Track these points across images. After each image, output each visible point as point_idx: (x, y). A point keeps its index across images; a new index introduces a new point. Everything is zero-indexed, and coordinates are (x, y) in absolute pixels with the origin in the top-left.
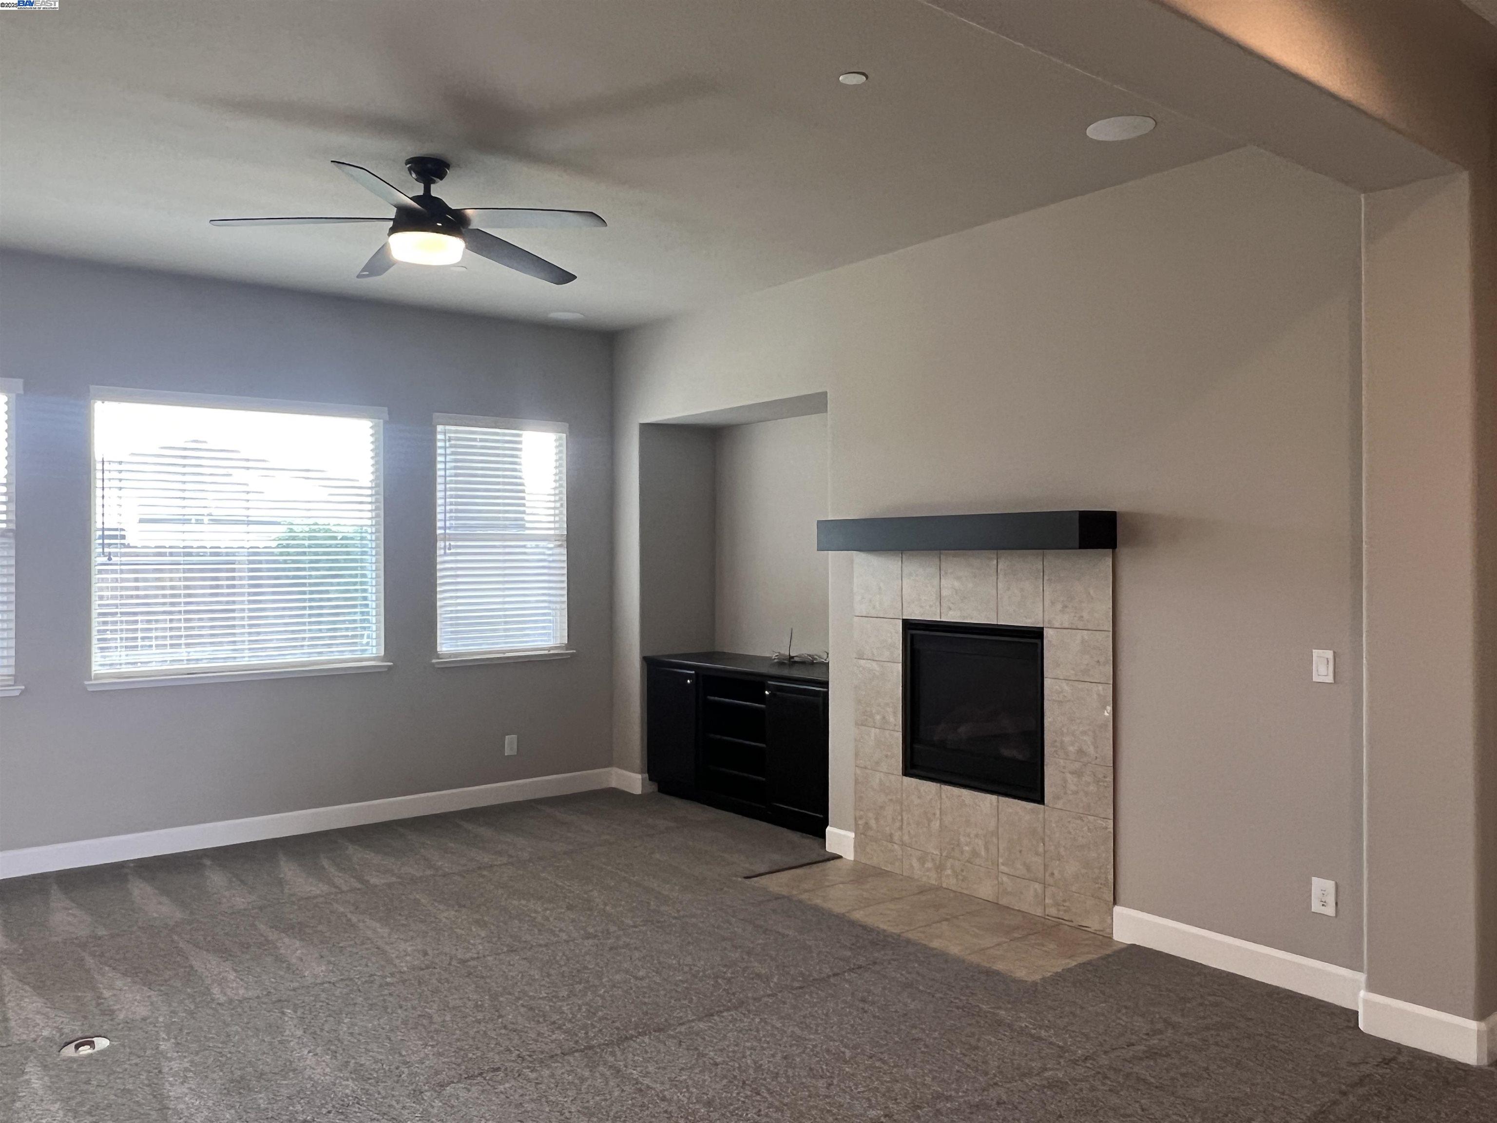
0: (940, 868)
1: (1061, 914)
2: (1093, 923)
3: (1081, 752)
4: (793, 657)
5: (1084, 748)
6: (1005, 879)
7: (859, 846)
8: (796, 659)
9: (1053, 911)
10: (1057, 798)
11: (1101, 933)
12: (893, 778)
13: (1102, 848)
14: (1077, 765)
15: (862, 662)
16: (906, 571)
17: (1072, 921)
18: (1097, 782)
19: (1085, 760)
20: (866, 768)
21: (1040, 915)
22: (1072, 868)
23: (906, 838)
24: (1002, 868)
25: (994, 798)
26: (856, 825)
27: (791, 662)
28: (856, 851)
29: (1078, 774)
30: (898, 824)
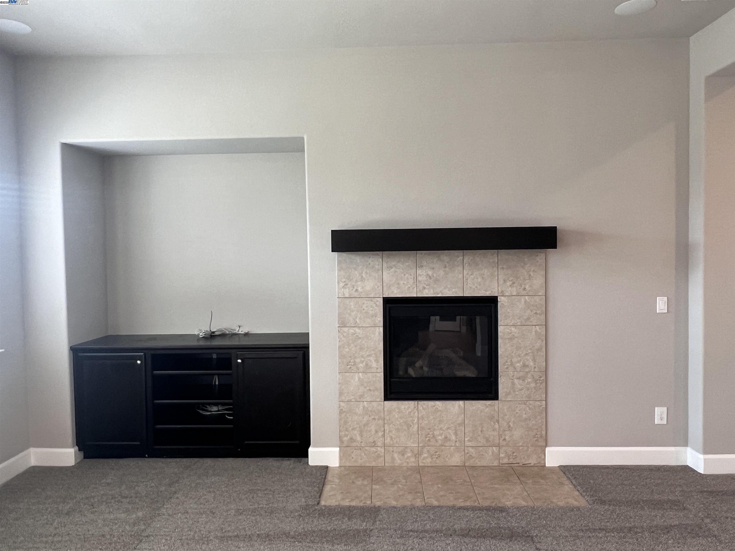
0: (418, 455)
1: (511, 461)
2: (533, 461)
3: (525, 366)
4: (214, 332)
5: (527, 363)
6: (471, 449)
7: (343, 456)
8: (217, 333)
9: (505, 461)
10: (507, 394)
11: (538, 465)
12: (375, 404)
13: (539, 417)
14: (522, 374)
15: (346, 329)
16: (385, 265)
17: (519, 463)
18: (535, 381)
19: (527, 370)
20: (350, 401)
21: (496, 465)
22: (517, 433)
23: (388, 441)
24: (467, 444)
25: (461, 403)
26: (341, 441)
27: (212, 336)
28: (341, 459)
29: (523, 378)
30: (380, 434)
